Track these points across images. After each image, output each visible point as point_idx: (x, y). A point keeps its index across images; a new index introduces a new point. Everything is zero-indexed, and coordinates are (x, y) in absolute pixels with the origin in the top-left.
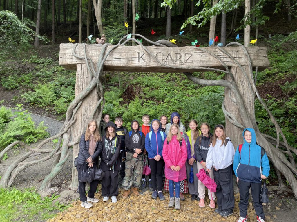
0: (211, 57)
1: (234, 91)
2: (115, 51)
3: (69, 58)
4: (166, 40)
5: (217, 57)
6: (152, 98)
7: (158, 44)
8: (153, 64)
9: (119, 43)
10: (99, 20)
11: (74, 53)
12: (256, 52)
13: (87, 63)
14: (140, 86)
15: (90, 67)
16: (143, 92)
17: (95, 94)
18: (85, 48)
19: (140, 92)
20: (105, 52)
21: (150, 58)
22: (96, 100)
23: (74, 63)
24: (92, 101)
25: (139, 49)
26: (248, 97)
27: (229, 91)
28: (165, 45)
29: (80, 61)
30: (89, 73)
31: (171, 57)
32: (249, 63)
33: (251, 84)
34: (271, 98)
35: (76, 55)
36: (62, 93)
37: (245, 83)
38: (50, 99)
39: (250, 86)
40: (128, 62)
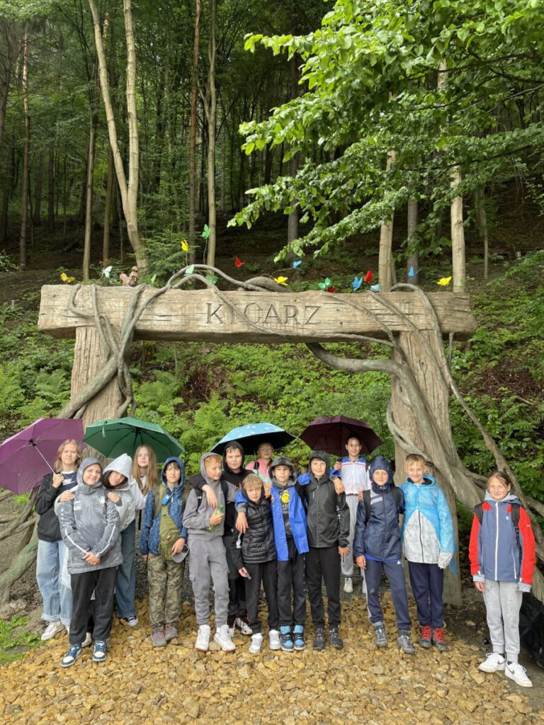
0: (358, 313)
1: (405, 381)
2: (159, 301)
3: (59, 315)
4: (266, 279)
5: (369, 312)
6: (250, 396)
7: (250, 286)
8: (239, 327)
9: (168, 285)
10: (131, 222)
11: (71, 305)
12: (449, 302)
13: (99, 326)
14: (223, 369)
15: (105, 333)
16: (231, 382)
17: (114, 391)
18: (96, 295)
19: (222, 382)
20: (137, 303)
21: (233, 315)
22: (117, 404)
23: (69, 325)
24: (107, 405)
25: (211, 295)
26: (436, 394)
27: (398, 382)
28: (264, 287)
29: (83, 320)
30: (102, 347)
31: (276, 314)
32: (434, 325)
33: (440, 369)
34: (509, 396)
35: (75, 309)
36: (38, 387)
37: (429, 367)
38: (11, 402)
39: (439, 372)
40: (187, 323)
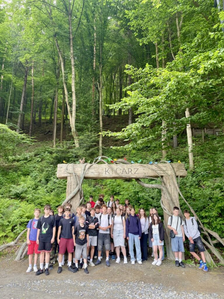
1: (165, 192)
2: (91, 168)
3: (63, 173)
4: (122, 160)
5: (153, 170)
8: (114, 175)
9: (93, 163)
11: (66, 170)
13: (74, 176)
15: (76, 178)
17: (78, 196)
18: (73, 167)
20: (85, 169)
21: (113, 171)
22: (79, 199)
23: (66, 176)
24: (76, 200)
25: (106, 166)
26: (175, 195)
29: (69, 174)
30: (75, 182)
31: (125, 171)
32: (173, 174)
33: (176, 187)
37: (172, 187)
40: (99, 174)
